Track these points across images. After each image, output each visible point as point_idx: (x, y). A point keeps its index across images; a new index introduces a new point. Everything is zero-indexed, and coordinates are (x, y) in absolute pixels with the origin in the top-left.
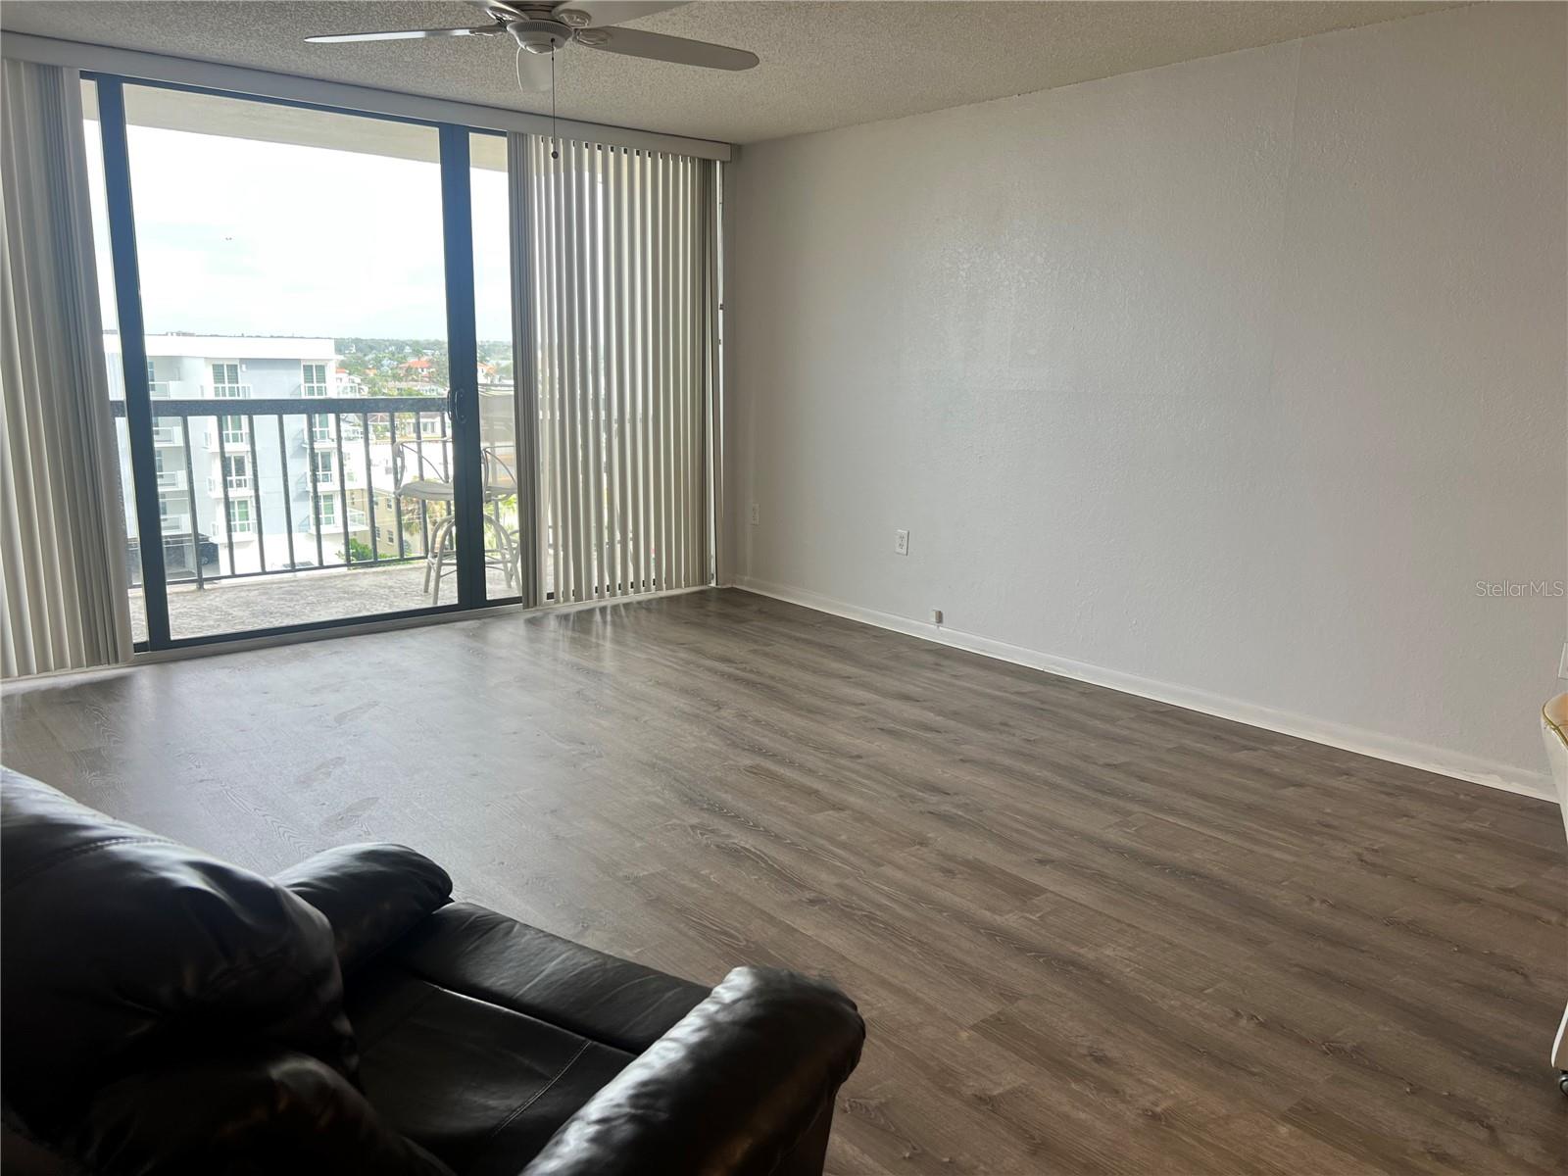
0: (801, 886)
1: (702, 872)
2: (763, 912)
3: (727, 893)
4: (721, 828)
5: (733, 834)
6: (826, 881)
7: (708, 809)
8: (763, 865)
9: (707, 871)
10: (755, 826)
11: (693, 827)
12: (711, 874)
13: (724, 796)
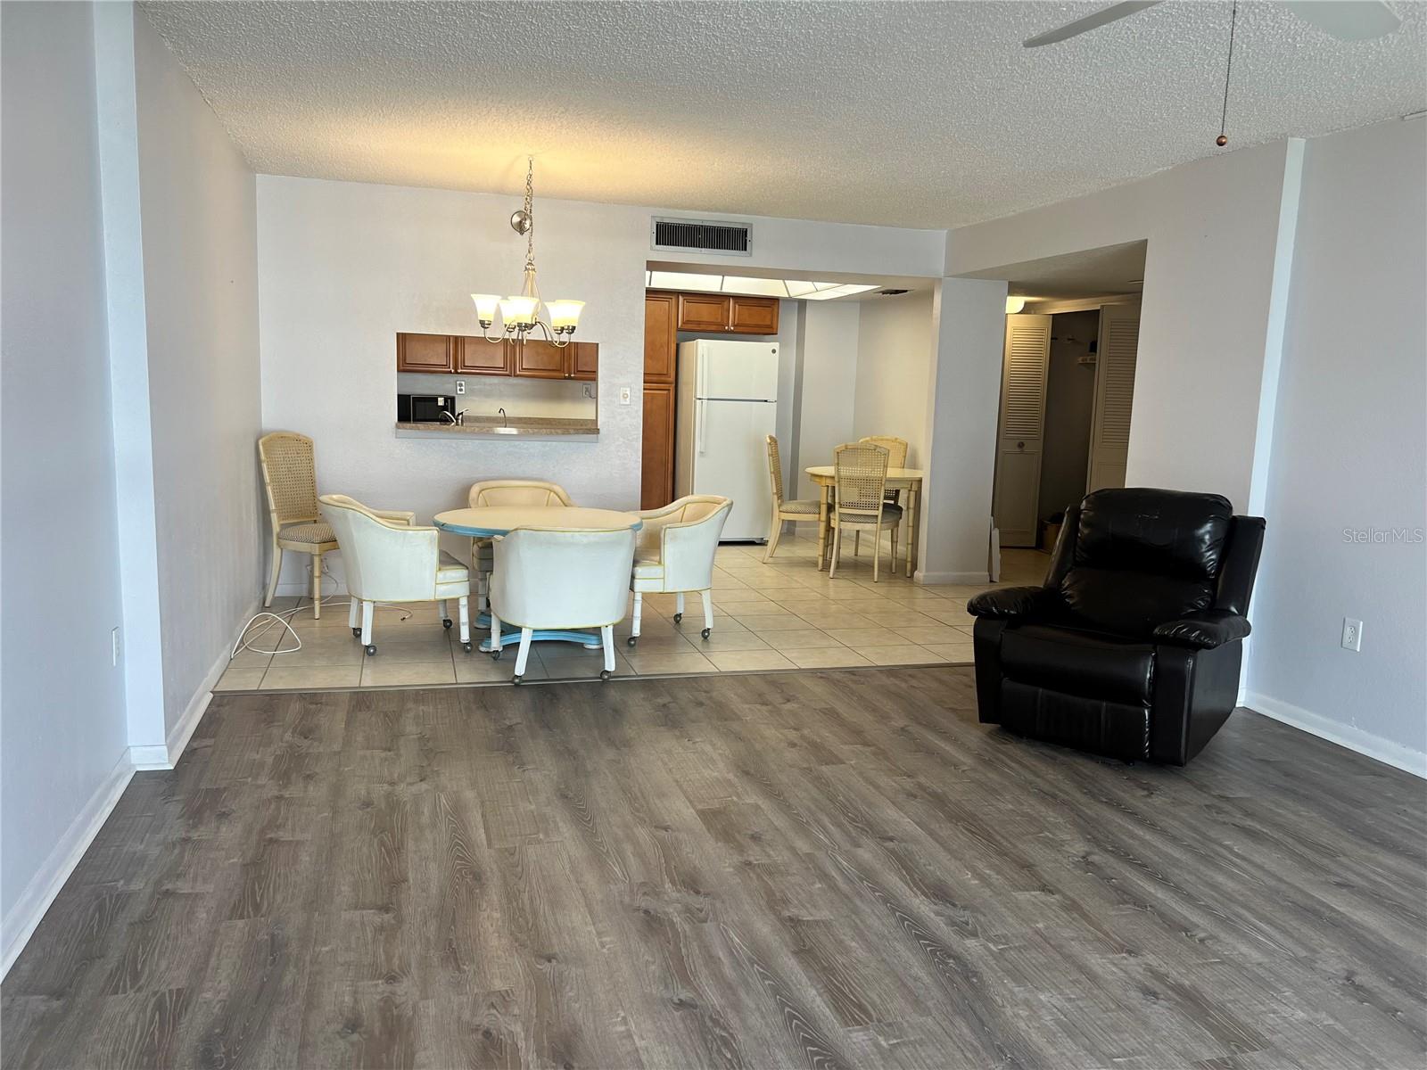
0: (893, 852)
1: (977, 882)
2: (937, 841)
3: (960, 860)
4: (942, 925)
5: (932, 915)
6: (868, 853)
7: (950, 956)
8: (916, 876)
9: (973, 882)
10: (903, 919)
11: (974, 934)
12: (970, 879)
13: (922, 974)
